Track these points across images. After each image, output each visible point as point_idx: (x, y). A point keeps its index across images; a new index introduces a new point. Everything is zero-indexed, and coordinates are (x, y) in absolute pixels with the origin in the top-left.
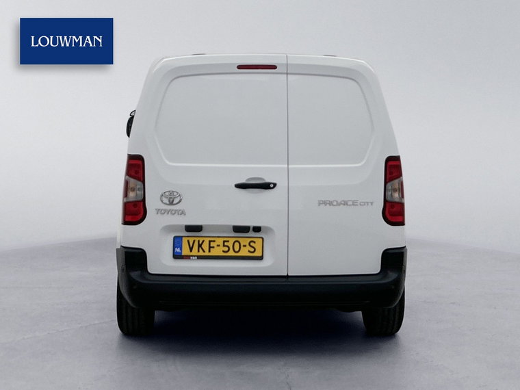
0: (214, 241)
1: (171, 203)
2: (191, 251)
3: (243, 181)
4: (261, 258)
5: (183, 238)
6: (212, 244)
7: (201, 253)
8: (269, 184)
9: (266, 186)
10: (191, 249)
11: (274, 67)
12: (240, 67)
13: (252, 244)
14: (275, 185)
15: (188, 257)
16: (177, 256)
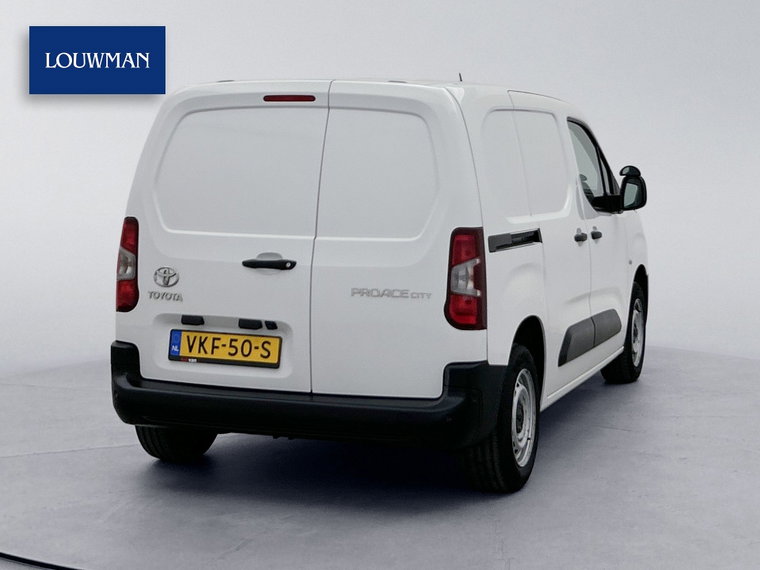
0: (219, 339)
1: (166, 284)
2: (190, 351)
3: (253, 257)
4: (276, 366)
5: (183, 333)
6: (217, 343)
7: (202, 355)
8: (285, 262)
9: (281, 265)
10: (191, 348)
11: (311, 98)
12: (268, 98)
13: (266, 346)
14: (293, 264)
15: (185, 359)
16: (174, 357)
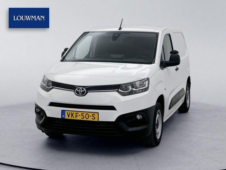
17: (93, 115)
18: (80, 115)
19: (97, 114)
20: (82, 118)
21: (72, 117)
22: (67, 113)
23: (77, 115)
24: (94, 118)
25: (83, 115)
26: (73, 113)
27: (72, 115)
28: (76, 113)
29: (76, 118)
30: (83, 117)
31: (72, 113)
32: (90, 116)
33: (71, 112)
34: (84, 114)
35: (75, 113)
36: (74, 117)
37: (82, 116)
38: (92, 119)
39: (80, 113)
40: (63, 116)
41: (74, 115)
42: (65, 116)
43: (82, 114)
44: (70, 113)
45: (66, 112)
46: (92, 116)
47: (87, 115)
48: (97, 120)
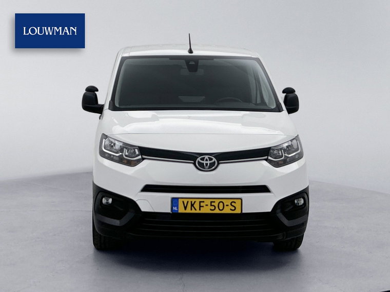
17: (233, 204)
18: (207, 205)
19: (240, 200)
20: (211, 210)
21: (191, 209)
22: (183, 202)
23: (201, 205)
24: (233, 208)
25: (213, 204)
26: (195, 202)
27: (192, 205)
28: (200, 202)
29: (200, 209)
30: (213, 208)
31: (191, 202)
32: (227, 205)
33: (190, 200)
34: (214, 202)
35: (198, 201)
36: (195, 210)
37: (211, 205)
38: (231, 210)
39: (208, 202)
40: (175, 208)
41: (197, 206)
42: (178, 208)
43: (211, 202)
44: (188, 202)
45: (180, 201)
46: (229, 204)
47: (221, 204)
48: (240, 212)
